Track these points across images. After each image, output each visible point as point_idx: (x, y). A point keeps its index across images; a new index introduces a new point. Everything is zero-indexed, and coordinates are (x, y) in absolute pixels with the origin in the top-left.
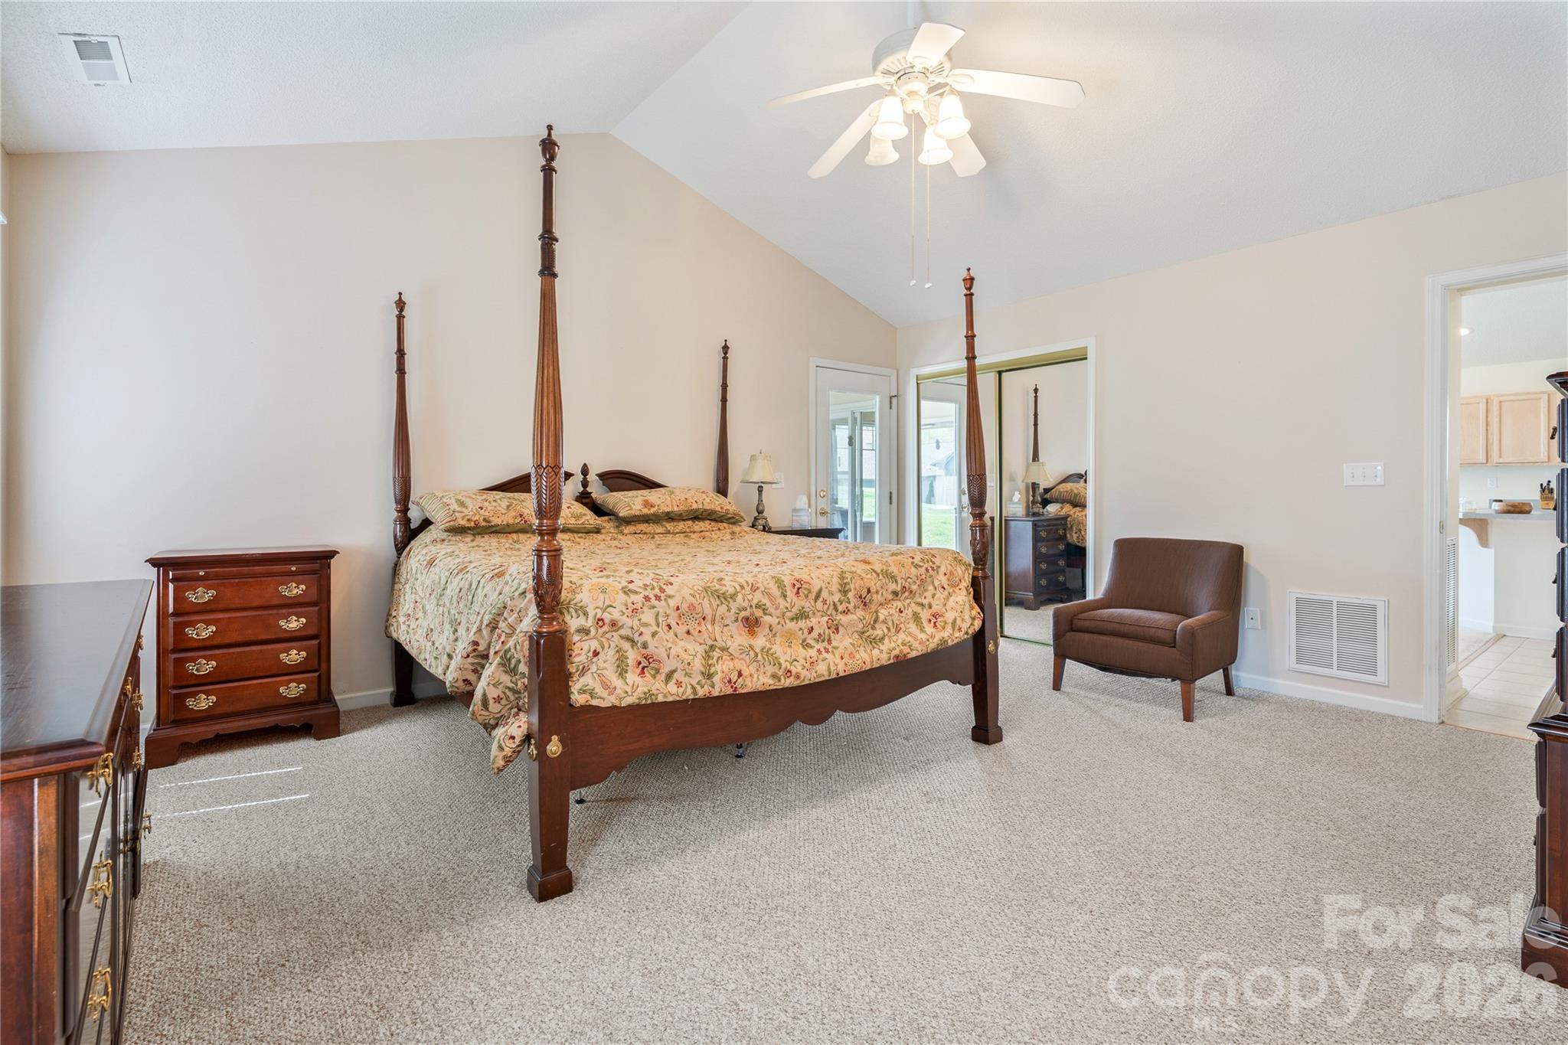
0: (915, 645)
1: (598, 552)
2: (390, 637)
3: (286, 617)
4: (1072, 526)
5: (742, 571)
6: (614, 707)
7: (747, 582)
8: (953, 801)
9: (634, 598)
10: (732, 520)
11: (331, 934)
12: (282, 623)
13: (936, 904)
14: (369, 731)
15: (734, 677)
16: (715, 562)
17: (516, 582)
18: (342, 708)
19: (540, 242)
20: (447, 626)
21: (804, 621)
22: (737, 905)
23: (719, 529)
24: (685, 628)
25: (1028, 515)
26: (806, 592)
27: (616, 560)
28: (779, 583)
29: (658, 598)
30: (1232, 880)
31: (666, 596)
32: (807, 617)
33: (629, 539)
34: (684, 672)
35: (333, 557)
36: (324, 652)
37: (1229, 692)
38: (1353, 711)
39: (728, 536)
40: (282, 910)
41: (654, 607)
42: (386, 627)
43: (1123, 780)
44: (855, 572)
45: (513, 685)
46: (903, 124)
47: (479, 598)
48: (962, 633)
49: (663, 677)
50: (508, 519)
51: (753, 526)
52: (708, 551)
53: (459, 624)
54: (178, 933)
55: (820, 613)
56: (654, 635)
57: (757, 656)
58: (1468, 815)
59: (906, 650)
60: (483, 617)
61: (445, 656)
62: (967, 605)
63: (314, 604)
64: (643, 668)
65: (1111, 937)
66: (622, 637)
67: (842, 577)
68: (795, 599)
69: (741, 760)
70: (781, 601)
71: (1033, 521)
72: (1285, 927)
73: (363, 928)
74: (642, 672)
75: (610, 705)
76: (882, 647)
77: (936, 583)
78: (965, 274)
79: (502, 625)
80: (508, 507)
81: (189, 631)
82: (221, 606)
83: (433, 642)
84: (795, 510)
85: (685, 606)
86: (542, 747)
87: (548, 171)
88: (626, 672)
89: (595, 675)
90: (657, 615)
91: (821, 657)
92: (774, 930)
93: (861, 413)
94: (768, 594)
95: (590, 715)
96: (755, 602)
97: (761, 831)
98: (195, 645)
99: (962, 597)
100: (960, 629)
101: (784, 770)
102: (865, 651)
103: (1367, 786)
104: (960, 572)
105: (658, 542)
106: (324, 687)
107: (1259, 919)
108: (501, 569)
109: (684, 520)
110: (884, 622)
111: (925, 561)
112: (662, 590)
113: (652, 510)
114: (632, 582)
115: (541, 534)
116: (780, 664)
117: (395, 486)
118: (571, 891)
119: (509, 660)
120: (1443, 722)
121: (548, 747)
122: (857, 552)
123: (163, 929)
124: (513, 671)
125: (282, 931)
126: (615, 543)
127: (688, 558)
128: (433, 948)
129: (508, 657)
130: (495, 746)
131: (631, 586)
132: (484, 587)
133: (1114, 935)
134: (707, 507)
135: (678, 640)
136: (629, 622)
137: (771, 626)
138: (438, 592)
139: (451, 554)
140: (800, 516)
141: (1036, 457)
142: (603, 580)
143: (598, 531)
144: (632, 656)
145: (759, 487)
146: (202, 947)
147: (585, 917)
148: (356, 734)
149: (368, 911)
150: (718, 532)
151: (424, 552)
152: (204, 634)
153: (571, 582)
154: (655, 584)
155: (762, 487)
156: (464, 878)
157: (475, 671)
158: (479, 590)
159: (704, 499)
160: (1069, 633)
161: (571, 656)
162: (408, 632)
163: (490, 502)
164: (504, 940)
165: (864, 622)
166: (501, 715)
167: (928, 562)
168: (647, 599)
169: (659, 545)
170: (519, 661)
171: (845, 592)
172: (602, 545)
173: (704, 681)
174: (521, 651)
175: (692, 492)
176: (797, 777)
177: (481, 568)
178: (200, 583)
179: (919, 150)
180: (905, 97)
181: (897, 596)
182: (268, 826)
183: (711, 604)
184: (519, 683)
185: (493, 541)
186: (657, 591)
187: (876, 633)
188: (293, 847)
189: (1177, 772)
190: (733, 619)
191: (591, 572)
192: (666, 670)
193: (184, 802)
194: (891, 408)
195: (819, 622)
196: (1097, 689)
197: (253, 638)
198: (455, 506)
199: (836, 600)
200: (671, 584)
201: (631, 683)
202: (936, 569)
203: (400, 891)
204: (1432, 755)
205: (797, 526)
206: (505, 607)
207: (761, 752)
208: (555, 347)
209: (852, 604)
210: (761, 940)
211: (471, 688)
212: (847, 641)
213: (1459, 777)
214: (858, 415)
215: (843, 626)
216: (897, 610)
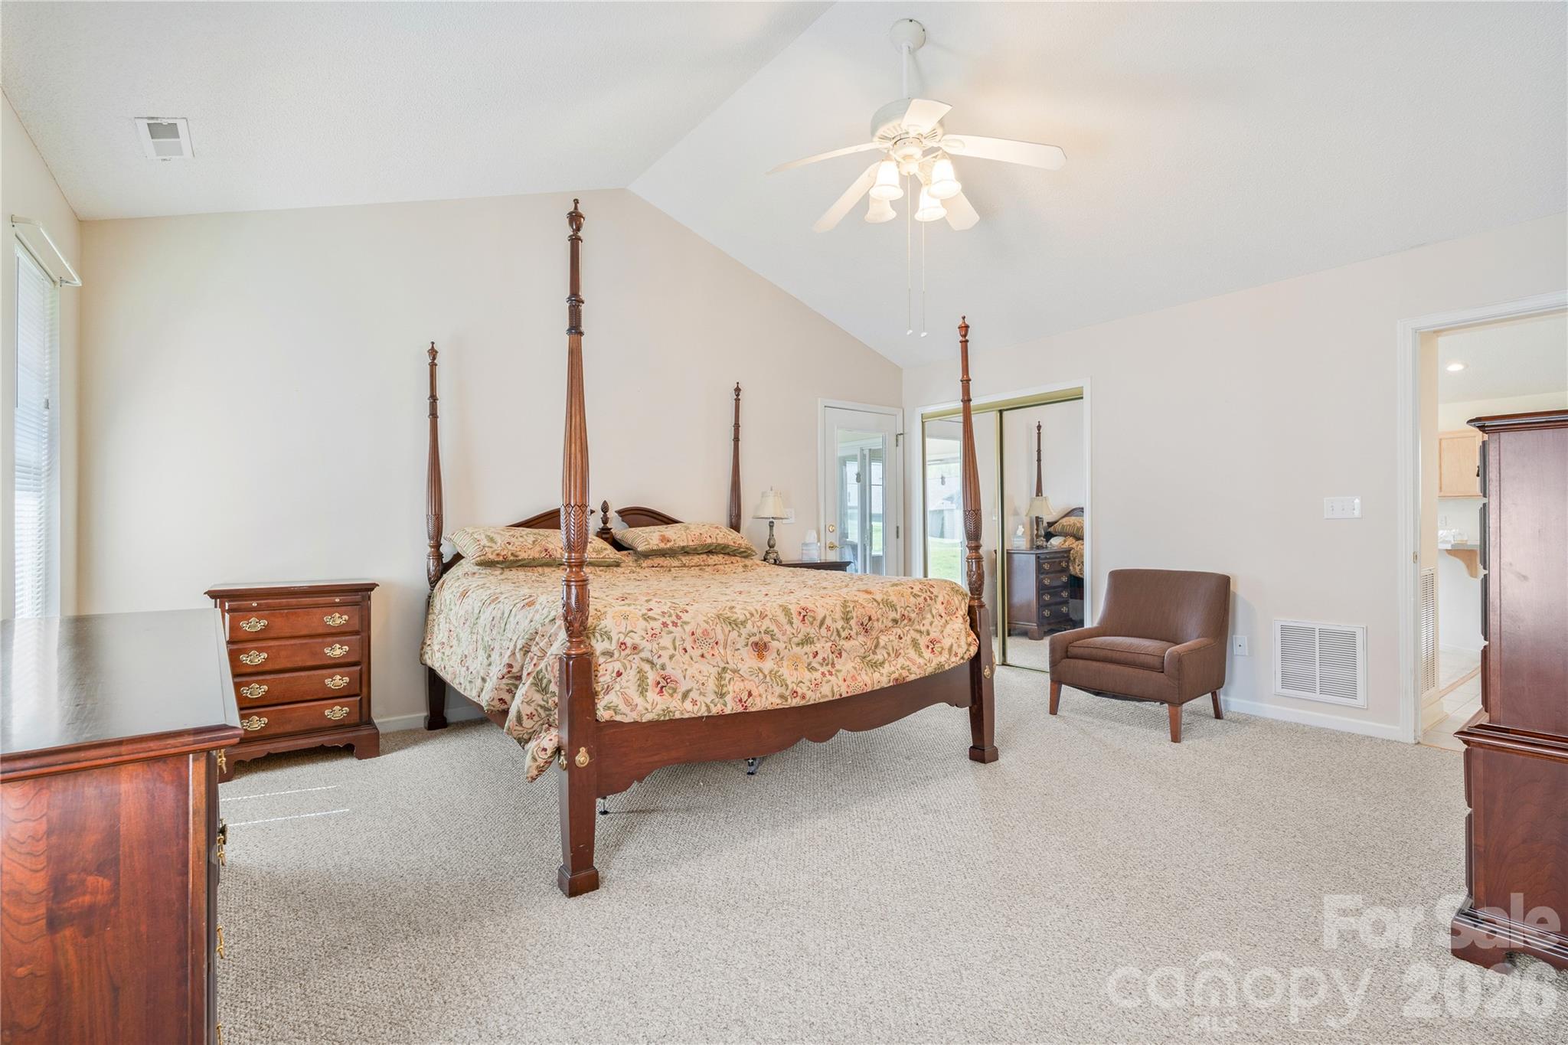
0: (914, 669)
1: (620, 584)
2: (425, 665)
3: (331, 645)
4: (1074, 559)
5: (753, 600)
6: (636, 723)
7: (756, 610)
8: (947, 812)
9: (653, 624)
10: (745, 554)
11: (385, 922)
12: (327, 651)
13: (927, 899)
14: (406, 751)
15: (745, 696)
16: (727, 592)
17: (546, 610)
18: (381, 730)
19: (568, 305)
20: (481, 653)
21: (809, 646)
22: (748, 900)
23: (732, 563)
24: (700, 652)
25: (1032, 548)
26: (811, 619)
27: (636, 591)
28: (786, 611)
29: (675, 624)
30: (1199, 880)
31: (682, 622)
32: (812, 643)
33: (647, 572)
34: (699, 692)
35: (372, 589)
36: (365, 678)
37: (1218, 715)
38: (1333, 732)
39: (741, 569)
40: (341, 903)
41: (672, 632)
42: (421, 655)
43: (1108, 795)
44: (857, 601)
45: (545, 703)
46: (899, 186)
47: (511, 626)
48: (958, 658)
49: (680, 696)
50: (535, 553)
51: (765, 560)
52: (721, 582)
53: (493, 650)
54: (251, 922)
55: (824, 639)
56: (671, 657)
57: (765, 677)
58: (1427, 824)
59: (905, 673)
60: (516, 642)
61: (480, 680)
62: (963, 632)
63: (356, 633)
64: (662, 687)
65: (1084, 927)
66: (642, 659)
67: (845, 605)
68: (801, 625)
69: (753, 777)
70: (788, 627)
71: (1036, 554)
72: (1243, 919)
73: (413, 918)
74: (661, 691)
75: (632, 721)
76: (882, 671)
77: (934, 612)
78: (960, 322)
79: (534, 649)
80: (534, 542)
81: (243, 657)
82: (272, 635)
83: (467, 667)
84: (805, 544)
85: (699, 632)
86: (571, 758)
87: (575, 241)
88: (646, 691)
89: (618, 693)
90: (674, 640)
91: (825, 679)
92: (780, 921)
93: (870, 450)
94: (776, 621)
95: (614, 730)
96: (764, 628)
97: (770, 838)
98: (249, 670)
99: (959, 624)
100: (956, 655)
101: (792, 786)
102: (866, 674)
103: (1337, 799)
104: (957, 602)
105: (675, 575)
106: (365, 710)
107: (1220, 912)
108: (532, 599)
109: (698, 554)
110: (885, 647)
111: (924, 591)
112: (678, 617)
113: (669, 545)
114: (651, 609)
115: (570, 566)
116: (787, 685)
117: (428, 523)
118: (598, 889)
119: (541, 680)
120: (1419, 743)
121: (577, 758)
122: (860, 583)
123: (236, 919)
124: (544, 690)
125: (342, 920)
126: (634, 576)
127: (702, 589)
128: (476, 934)
129: (540, 677)
130: (529, 757)
131: (650, 614)
132: (516, 615)
133: (1086, 925)
134: (720, 541)
135: (693, 663)
136: (648, 646)
137: (778, 650)
138: (472, 622)
139: (483, 586)
140: (809, 550)
141: (1039, 491)
142: (626, 608)
143: (617, 565)
144: (652, 676)
145: (770, 522)
146: (272, 933)
147: (610, 909)
148: (394, 754)
149: (417, 904)
150: (731, 565)
151: (457, 584)
152: (257, 660)
153: (596, 610)
154: (672, 612)
155: (773, 522)
156: (501, 878)
157: (509, 691)
158: (511, 619)
159: (718, 534)
160: (1064, 660)
161: (596, 676)
162: (442, 659)
163: (517, 538)
164: (539, 928)
165: (866, 647)
166: (534, 729)
167: (926, 592)
168: (665, 624)
169: (675, 577)
170: (550, 681)
171: (847, 620)
172: (622, 577)
173: (717, 700)
174: (552, 673)
175: (707, 527)
176: (804, 791)
177: (511, 599)
178: (253, 613)
179: (915, 208)
180: (902, 160)
181: (897, 623)
182: (321, 834)
183: (723, 630)
184: (550, 701)
185: (520, 575)
186: (674, 618)
187: (876, 657)
188: (345, 851)
189: (1159, 787)
190: (744, 643)
191: (614, 601)
192: (682, 689)
193: (242, 813)
194: (897, 445)
195: (823, 647)
196: (1092, 713)
197: (300, 664)
198: (485, 542)
199: (839, 627)
200: (687, 612)
201: (650, 701)
202: (934, 598)
203: (444, 888)
204: (1403, 772)
205: (806, 560)
206: (537, 633)
207: (771, 770)
208: (581, 398)
209: (854, 631)
210: (768, 928)
211: (505, 707)
212: (850, 665)
213: (1425, 791)
214: (867, 452)
215: (846, 651)
216: (897, 636)
